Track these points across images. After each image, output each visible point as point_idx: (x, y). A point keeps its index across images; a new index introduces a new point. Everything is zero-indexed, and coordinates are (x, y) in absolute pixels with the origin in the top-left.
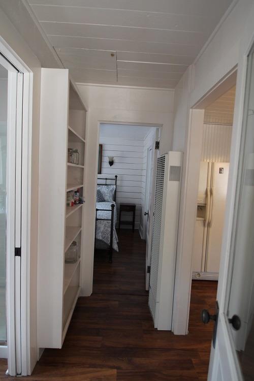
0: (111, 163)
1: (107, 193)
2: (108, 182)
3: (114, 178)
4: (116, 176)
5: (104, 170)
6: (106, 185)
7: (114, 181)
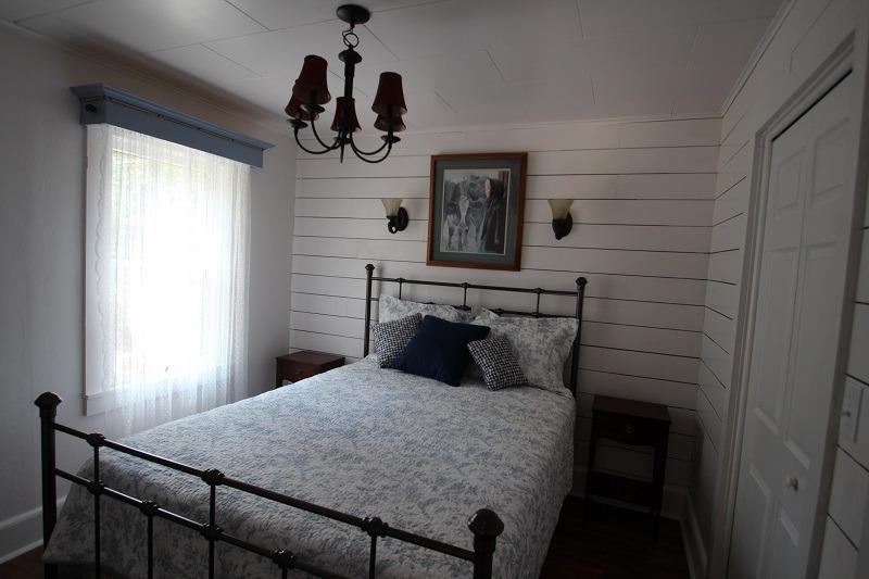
0: (563, 226)
1: (539, 351)
2: (549, 303)
3: (575, 287)
4: (582, 282)
5: (531, 257)
6: (537, 315)
7: (574, 300)
